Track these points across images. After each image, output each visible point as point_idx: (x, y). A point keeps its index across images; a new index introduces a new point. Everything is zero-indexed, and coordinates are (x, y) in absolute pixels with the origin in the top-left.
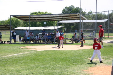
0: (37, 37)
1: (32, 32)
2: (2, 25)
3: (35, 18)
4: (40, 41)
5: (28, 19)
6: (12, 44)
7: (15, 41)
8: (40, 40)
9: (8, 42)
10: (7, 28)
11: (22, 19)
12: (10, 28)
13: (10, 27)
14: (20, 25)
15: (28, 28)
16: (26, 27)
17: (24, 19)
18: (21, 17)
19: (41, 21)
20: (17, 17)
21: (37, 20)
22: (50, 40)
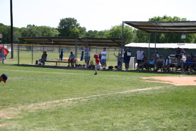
0: (167, 60)
1: (157, 53)
2: (108, 39)
3: (166, 27)
4: (171, 68)
5: (153, 29)
6: (123, 71)
7: (127, 67)
8: (172, 66)
9: (116, 67)
10: (116, 44)
11: (141, 29)
12: (122, 44)
13: (121, 42)
14: (131, 38)
15: (152, 45)
16: (148, 44)
17: (146, 29)
18: (140, 26)
19: (175, 33)
20: (133, 26)
21: (168, 31)
22: (190, 67)
